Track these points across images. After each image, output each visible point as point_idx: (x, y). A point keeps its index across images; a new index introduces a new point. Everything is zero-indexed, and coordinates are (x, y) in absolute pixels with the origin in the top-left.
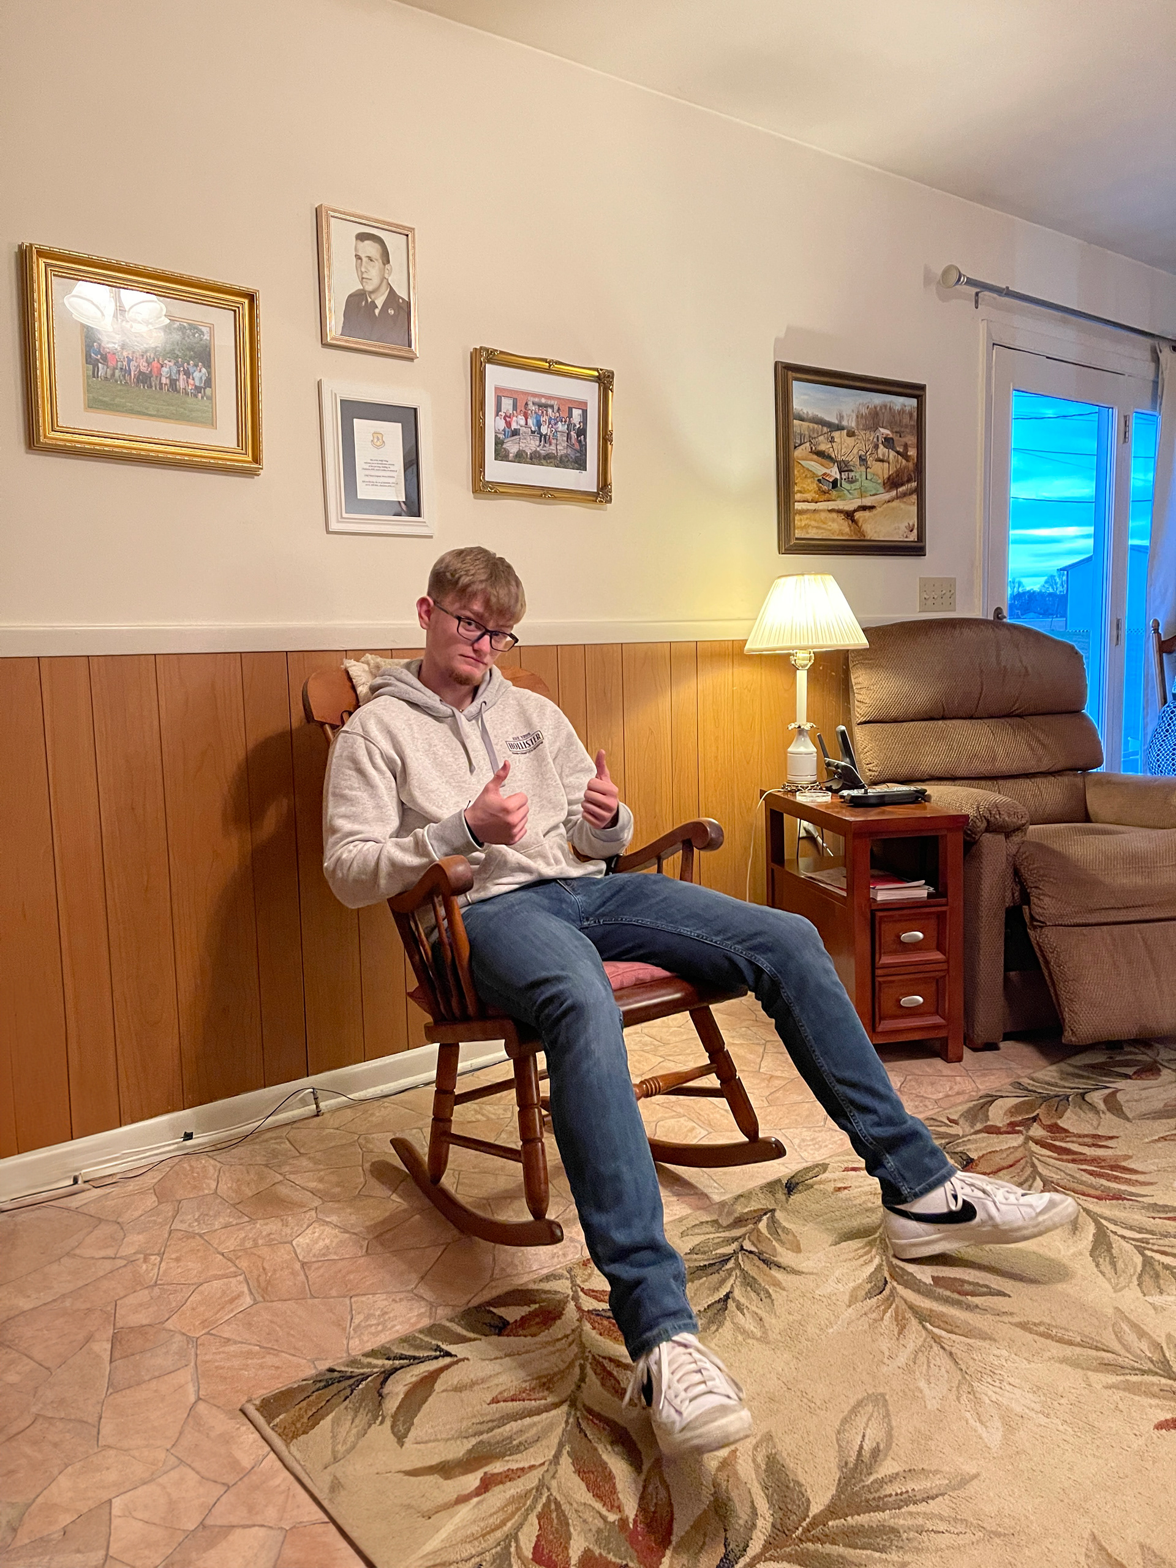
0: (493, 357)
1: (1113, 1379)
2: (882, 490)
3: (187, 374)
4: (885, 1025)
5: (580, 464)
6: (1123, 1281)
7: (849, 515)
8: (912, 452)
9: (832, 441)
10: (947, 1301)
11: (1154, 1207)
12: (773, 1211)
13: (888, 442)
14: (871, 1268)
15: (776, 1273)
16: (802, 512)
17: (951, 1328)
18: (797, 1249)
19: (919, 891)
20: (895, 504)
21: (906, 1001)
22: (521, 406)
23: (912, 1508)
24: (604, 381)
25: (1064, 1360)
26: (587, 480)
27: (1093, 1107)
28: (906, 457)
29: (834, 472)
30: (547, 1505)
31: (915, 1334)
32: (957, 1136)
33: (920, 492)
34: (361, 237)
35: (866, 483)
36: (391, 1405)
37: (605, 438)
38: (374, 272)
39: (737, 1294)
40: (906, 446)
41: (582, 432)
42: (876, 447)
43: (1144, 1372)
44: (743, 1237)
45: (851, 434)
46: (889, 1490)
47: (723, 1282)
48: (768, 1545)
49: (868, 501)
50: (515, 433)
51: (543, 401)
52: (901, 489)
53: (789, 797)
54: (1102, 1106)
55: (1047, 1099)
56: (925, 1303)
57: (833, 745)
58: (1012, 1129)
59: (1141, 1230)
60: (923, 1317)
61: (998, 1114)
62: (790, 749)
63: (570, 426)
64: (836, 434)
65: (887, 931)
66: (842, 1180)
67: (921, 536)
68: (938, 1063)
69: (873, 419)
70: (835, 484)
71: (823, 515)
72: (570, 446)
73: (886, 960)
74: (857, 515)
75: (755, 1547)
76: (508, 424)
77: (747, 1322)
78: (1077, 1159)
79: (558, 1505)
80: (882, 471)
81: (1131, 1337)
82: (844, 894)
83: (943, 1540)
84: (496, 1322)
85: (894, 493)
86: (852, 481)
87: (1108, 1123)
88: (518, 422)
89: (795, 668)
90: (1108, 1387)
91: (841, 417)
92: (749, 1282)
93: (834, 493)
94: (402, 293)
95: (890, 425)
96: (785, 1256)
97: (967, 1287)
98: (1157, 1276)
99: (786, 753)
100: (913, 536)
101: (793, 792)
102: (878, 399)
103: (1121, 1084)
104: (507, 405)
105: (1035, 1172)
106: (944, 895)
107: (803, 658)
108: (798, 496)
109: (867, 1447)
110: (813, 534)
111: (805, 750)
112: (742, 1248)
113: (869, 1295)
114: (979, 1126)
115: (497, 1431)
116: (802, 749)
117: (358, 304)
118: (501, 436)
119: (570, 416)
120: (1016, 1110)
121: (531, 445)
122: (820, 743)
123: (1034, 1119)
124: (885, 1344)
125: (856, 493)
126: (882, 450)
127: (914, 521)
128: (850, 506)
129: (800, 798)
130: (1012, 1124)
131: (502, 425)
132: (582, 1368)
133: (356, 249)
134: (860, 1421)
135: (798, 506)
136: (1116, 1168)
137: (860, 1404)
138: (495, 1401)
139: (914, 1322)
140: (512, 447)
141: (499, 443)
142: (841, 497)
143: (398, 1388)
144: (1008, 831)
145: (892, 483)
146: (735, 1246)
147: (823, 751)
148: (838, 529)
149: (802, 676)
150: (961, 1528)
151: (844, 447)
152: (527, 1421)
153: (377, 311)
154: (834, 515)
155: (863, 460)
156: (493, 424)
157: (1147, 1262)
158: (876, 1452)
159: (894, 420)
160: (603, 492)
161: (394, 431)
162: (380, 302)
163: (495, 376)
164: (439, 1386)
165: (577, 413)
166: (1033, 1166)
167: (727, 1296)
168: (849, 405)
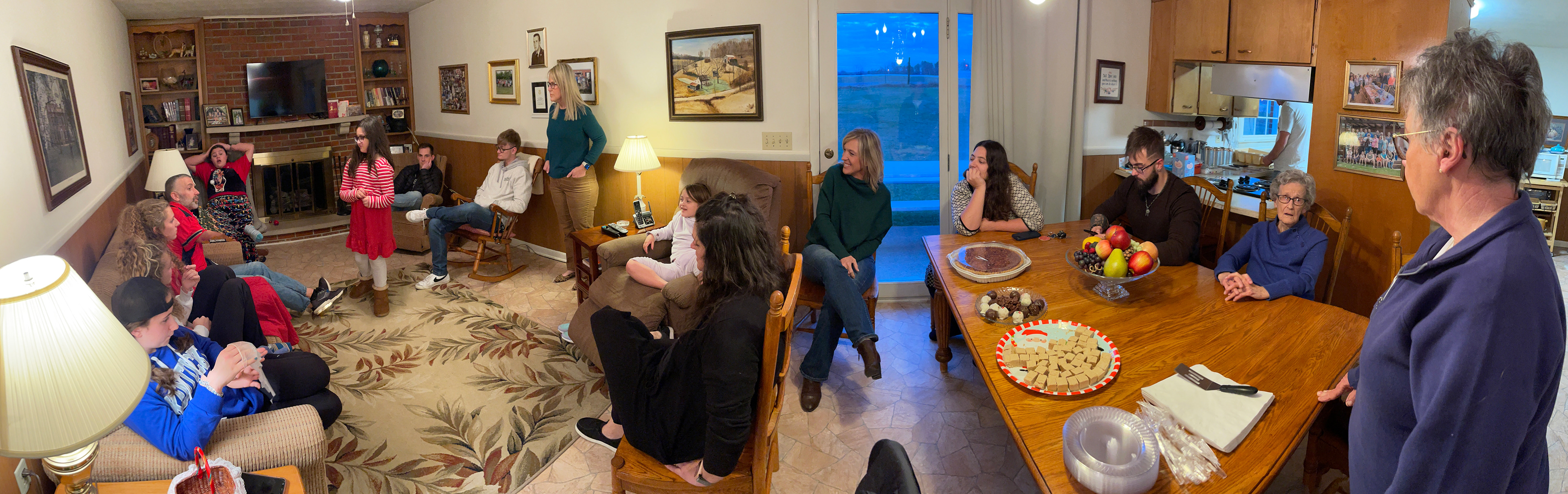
2: (729, 88)
7: (708, 102)
8: (752, 65)
9: (696, 66)
13: (733, 62)
16: (679, 102)
20: (739, 94)
24: (594, 61)
28: (748, 68)
29: (698, 82)
33: (758, 86)
34: (534, 36)
35: (719, 85)
38: (537, 46)
40: (748, 62)
42: (725, 65)
45: (708, 61)
49: (719, 94)
52: (743, 86)
63: (586, 79)
64: (698, 63)
67: (761, 110)
69: (722, 51)
70: (698, 87)
71: (692, 103)
72: (586, 86)
74: (713, 102)
80: (729, 78)
85: (738, 89)
86: (709, 85)
91: (702, 53)
93: (698, 92)
94: (543, 48)
95: (734, 52)
100: (754, 110)
102: (725, 39)
108: (679, 95)
110: (689, 112)
125: (712, 91)
126: (729, 67)
127: (755, 101)
128: (708, 97)
133: (533, 40)
135: (677, 100)
142: (702, 94)
145: (737, 83)
148: (701, 109)
151: (703, 68)
153: (538, 56)
154: (698, 103)
155: (716, 73)
159: (738, 49)
162: (539, 53)
168: (705, 46)
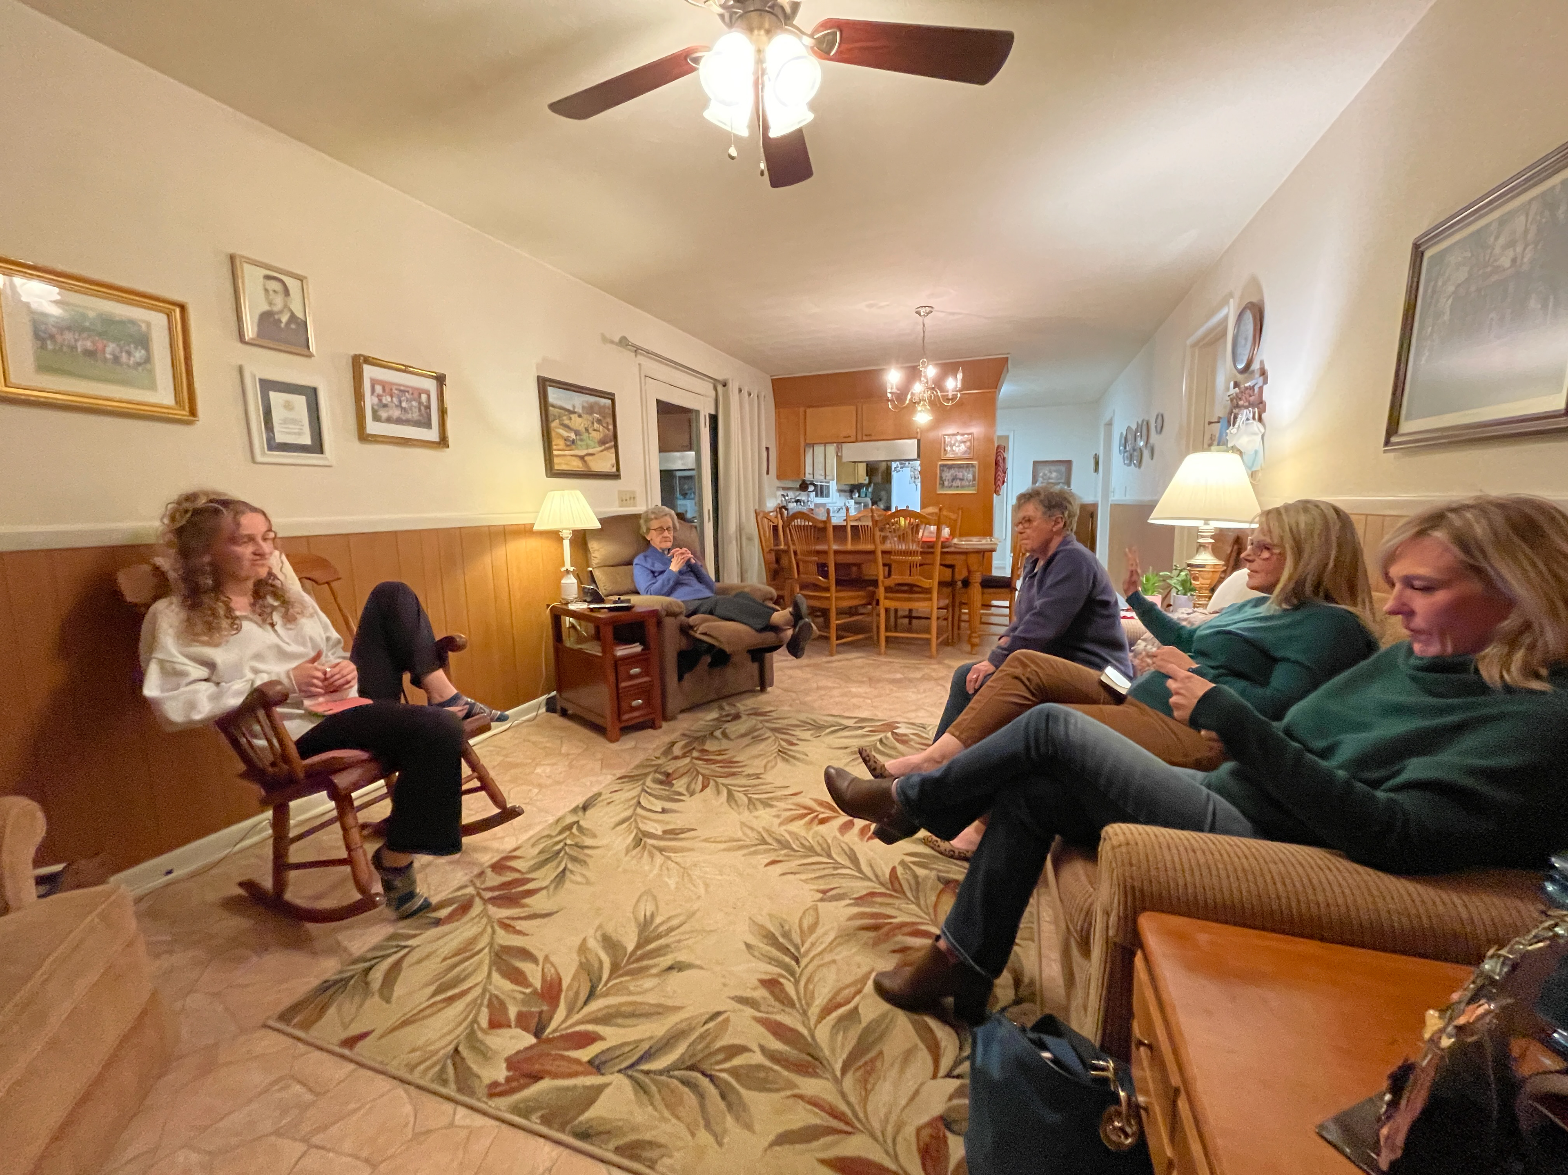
0: (367, 360)
1: (745, 851)
2: (597, 445)
3: (129, 353)
4: (626, 717)
5: (428, 425)
6: (741, 810)
7: (582, 458)
8: (611, 427)
9: (570, 419)
10: (670, 839)
11: (749, 775)
12: (578, 822)
13: (599, 421)
14: (633, 834)
15: (587, 851)
16: (558, 456)
17: (675, 850)
18: (594, 836)
19: (637, 648)
20: (605, 452)
21: (634, 703)
22: (387, 390)
23: (673, 934)
24: (441, 380)
25: (724, 850)
26: (433, 435)
27: (717, 738)
28: (608, 430)
29: (573, 436)
30: (490, 1000)
31: (659, 859)
32: (661, 765)
33: (616, 447)
34: (268, 277)
35: (590, 442)
36: (376, 985)
37: (443, 412)
38: (279, 302)
39: (570, 866)
40: (607, 423)
41: (428, 407)
42: (593, 423)
43: (756, 845)
44: (565, 838)
45: (580, 416)
46: (661, 929)
47: (560, 862)
48: (612, 972)
49: (591, 451)
50: (385, 406)
51: (402, 388)
52: (607, 445)
53: (564, 607)
54: (720, 736)
55: (697, 738)
56: (662, 843)
57: (585, 577)
58: (684, 756)
59: (745, 786)
60: (661, 850)
61: (677, 751)
62: (563, 581)
63: (420, 403)
64: (572, 416)
65: (622, 669)
66: (610, 798)
67: (618, 470)
68: (650, 732)
69: (590, 409)
70: (573, 442)
71: (569, 458)
72: (421, 415)
73: (623, 684)
74: (586, 458)
75: (605, 976)
76: (380, 400)
77: (579, 878)
78: (715, 762)
79: (497, 997)
80: (596, 436)
81: (749, 832)
82: (600, 654)
83: (690, 942)
84: (433, 920)
85: (603, 447)
86: (581, 440)
87: (725, 744)
88: (387, 399)
89: (562, 539)
90: (744, 855)
91: (574, 407)
92: (574, 859)
93: (573, 447)
94: (300, 315)
95: (599, 413)
96: (588, 842)
97: (678, 831)
98: (754, 805)
99: (560, 582)
100: (614, 470)
101: (567, 604)
102: (592, 399)
103: (727, 725)
104: (379, 389)
105: (698, 773)
106: (649, 649)
107: (567, 534)
108: (555, 447)
109: (648, 914)
110: (564, 467)
111: (570, 582)
112: (566, 844)
113: (635, 847)
114: (670, 757)
115: (449, 976)
116: (569, 581)
117: (267, 319)
118: (376, 407)
119: (420, 397)
120: (685, 746)
121: (396, 413)
122: (578, 577)
123: (694, 749)
124: (647, 868)
125: (584, 447)
126: (596, 425)
127: (614, 461)
128: (582, 453)
129: (572, 607)
130: (685, 753)
131: (376, 400)
132: (492, 927)
133: (264, 285)
134: (642, 906)
135: (555, 453)
136: (731, 763)
137: (640, 897)
138: (444, 959)
139: (657, 853)
140: (384, 414)
141: (374, 412)
142: (577, 449)
143: (377, 976)
144: (674, 615)
145: (602, 442)
146: (562, 844)
147: (580, 582)
148: (576, 465)
149: (566, 543)
150: (695, 934)
151: (577, 422)
152: (467, 963)
153: (283, 325)
154: (574, 458)
155: (587, 430)
156: (369, 401)
157: (750, 799)
158: (652, 916)
159: (601, 410)
160: (443, 442)
161: (300, 402)
162: (285, 319)
163: (369, 371)
164: (405, 964)
165: (424, 397)
166: (697, 770)
167: (565, 869)
168: (578, 401)
